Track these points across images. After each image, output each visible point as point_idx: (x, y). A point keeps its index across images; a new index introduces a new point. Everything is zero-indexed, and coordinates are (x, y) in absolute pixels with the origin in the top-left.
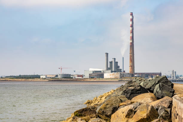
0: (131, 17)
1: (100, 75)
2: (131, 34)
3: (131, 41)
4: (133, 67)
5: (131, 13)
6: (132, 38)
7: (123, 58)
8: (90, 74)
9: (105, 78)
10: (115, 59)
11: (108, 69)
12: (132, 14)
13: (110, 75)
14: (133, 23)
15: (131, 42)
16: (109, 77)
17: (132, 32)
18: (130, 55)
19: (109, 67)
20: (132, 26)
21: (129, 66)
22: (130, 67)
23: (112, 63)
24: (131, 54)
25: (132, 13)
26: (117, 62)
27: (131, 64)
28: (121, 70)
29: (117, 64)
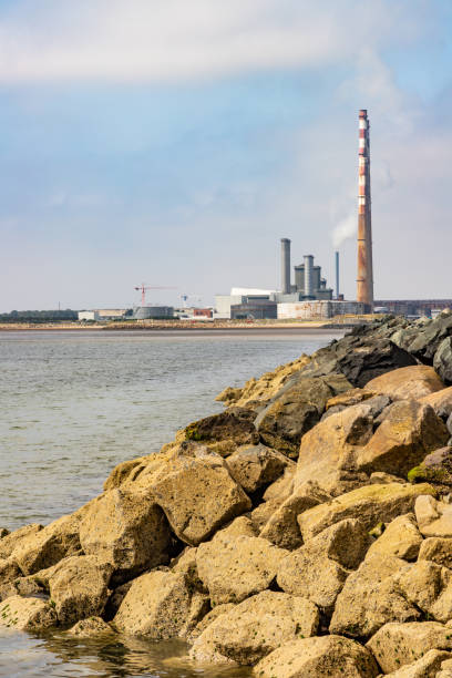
0: (362, 125)
1: (266, 308)
2: (364, 177)
3: (364, 200)
4: (367, 282)
5: (362, 111)
6: (367, 191)
7: (337, 254)
8: (232, 307)
9: (280, 317)
10: (311, 258)
11: (289, 289)
12: (364, 115)
13: (297, 308)
14: (367, 143)
15: (364, 203)
16: (294, 315)
17: (366, 172)
18: (360, 247)
19: (293, 282)
20: (365, 153)
22: (360, 283)
23: (303, 269)
24: (363, 243)
25: (366, 111)
26: (319, 269)
27: (362, 272)
28: (332, 291)
29: (319, 275)
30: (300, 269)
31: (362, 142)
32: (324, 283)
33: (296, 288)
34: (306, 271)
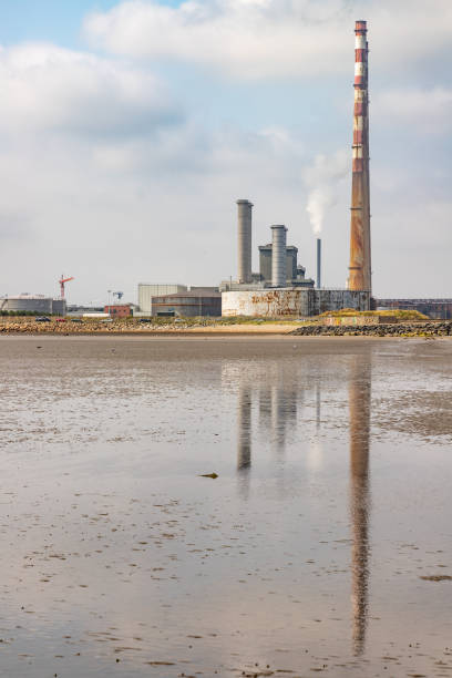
0: (357, 43)
2: (360, 118)
3: (360, 150)
4: (362, 269)
5: (357, 22)
6: (363, 139)
7: (319, 241)
11: (248, 278)
12: (362, 30)
13: (255, 300)
14: (365, 70)
15: (360, 156)
16: (249, 311)
17: (363, 110)
18: (353, 218)
20: (363, 84)
21: (349, 264)
22: (355, 272)
23: (270, 251)
24: (358, 214)
25: (364, 23)
26: (294, 251)
27: (356, 255)
28: (312, 283)
29: (295, 260)
30: (266, 251)
31: (358, 66)
32: (302, 272)
33: (261, 277)
34: (275, 254)
